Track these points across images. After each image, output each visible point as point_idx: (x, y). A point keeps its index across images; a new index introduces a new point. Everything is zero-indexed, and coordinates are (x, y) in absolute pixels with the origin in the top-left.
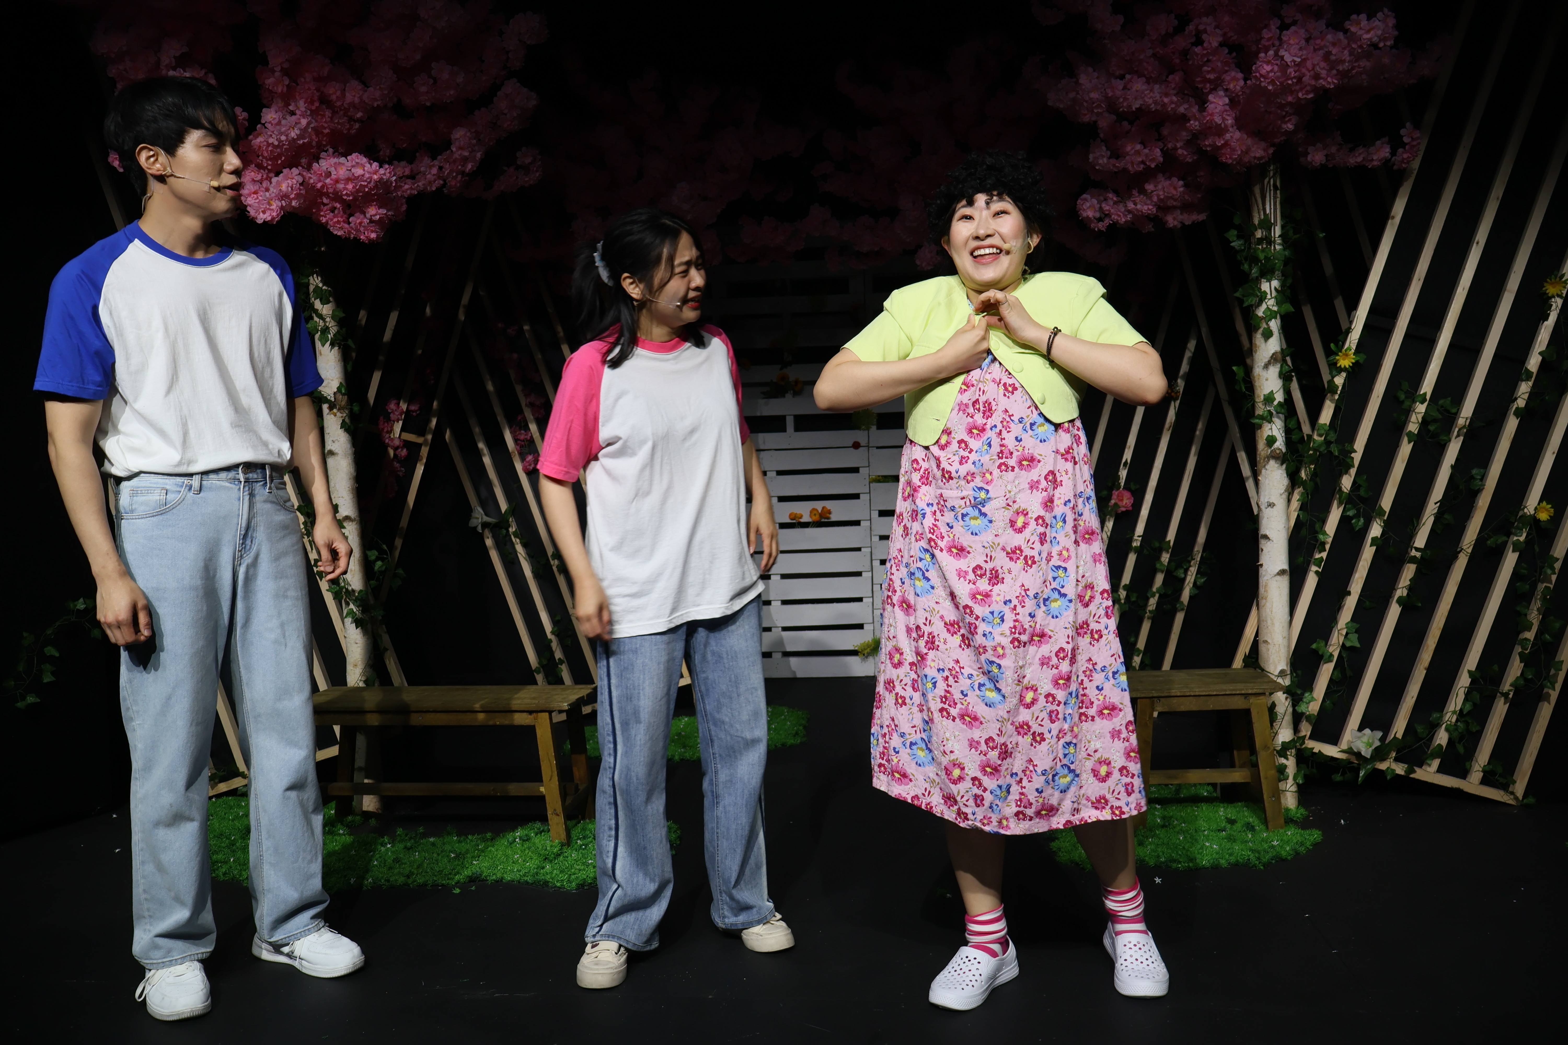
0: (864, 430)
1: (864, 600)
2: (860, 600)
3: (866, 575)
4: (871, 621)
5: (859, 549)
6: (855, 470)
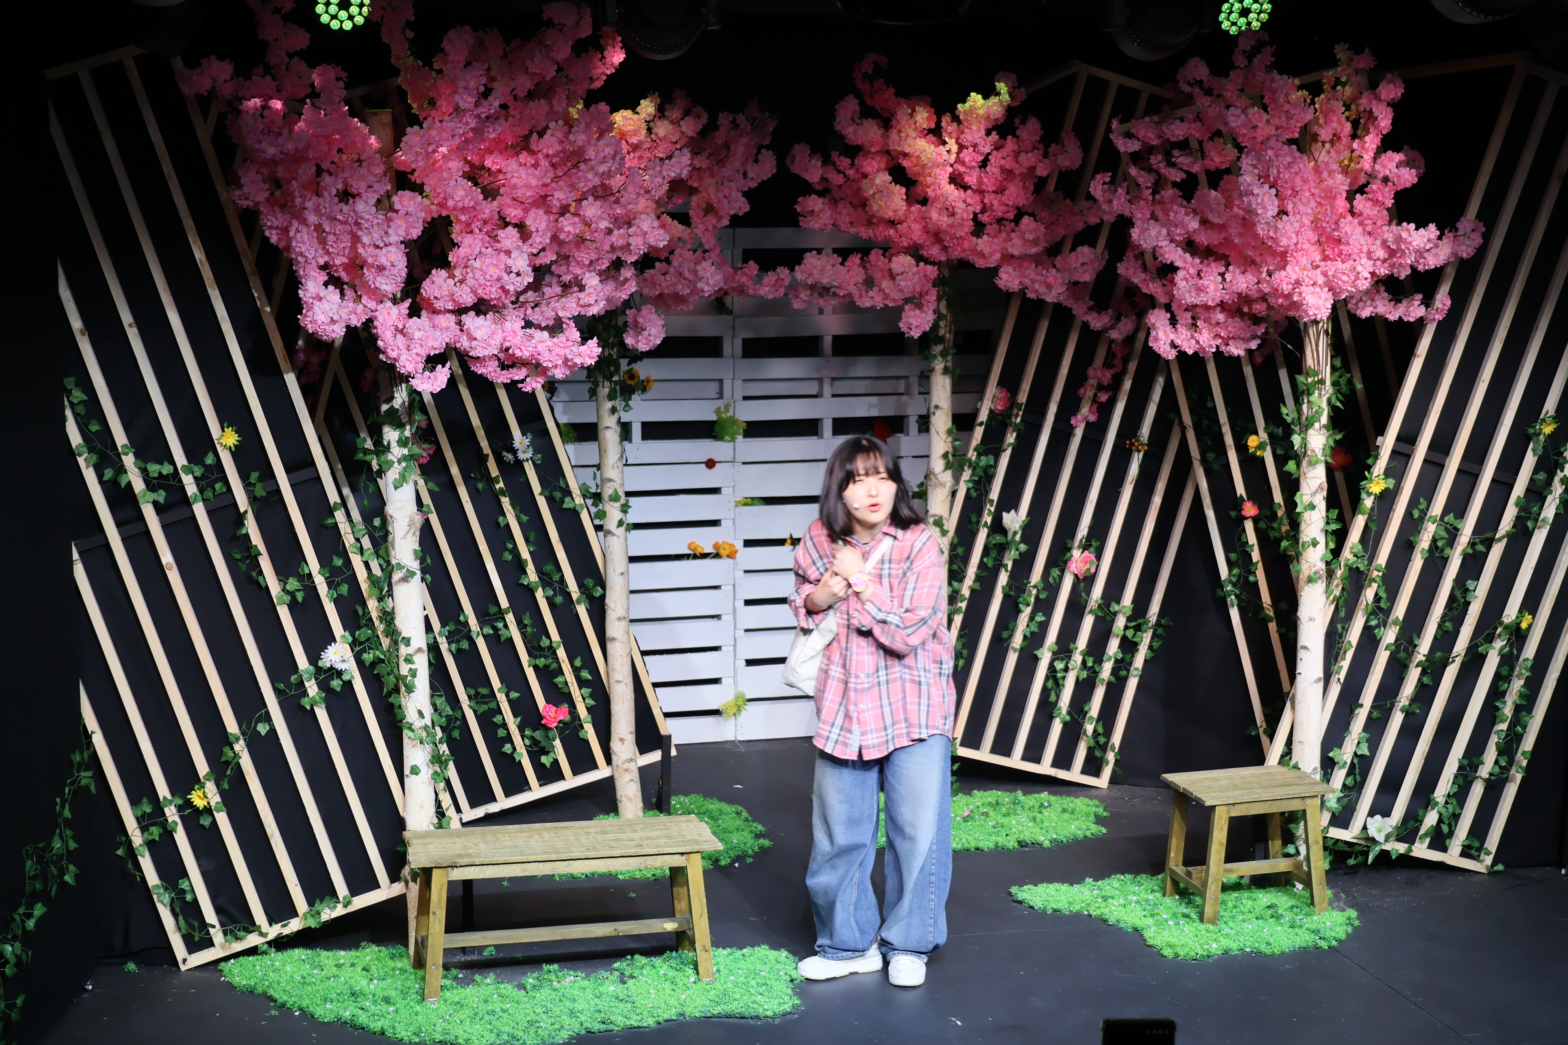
0: (729, 441)
1: (724, 649)
2: (718, 649)
3: (727, 618)
4: (732, 674)
5: (720, 587)
6: (717, 491)
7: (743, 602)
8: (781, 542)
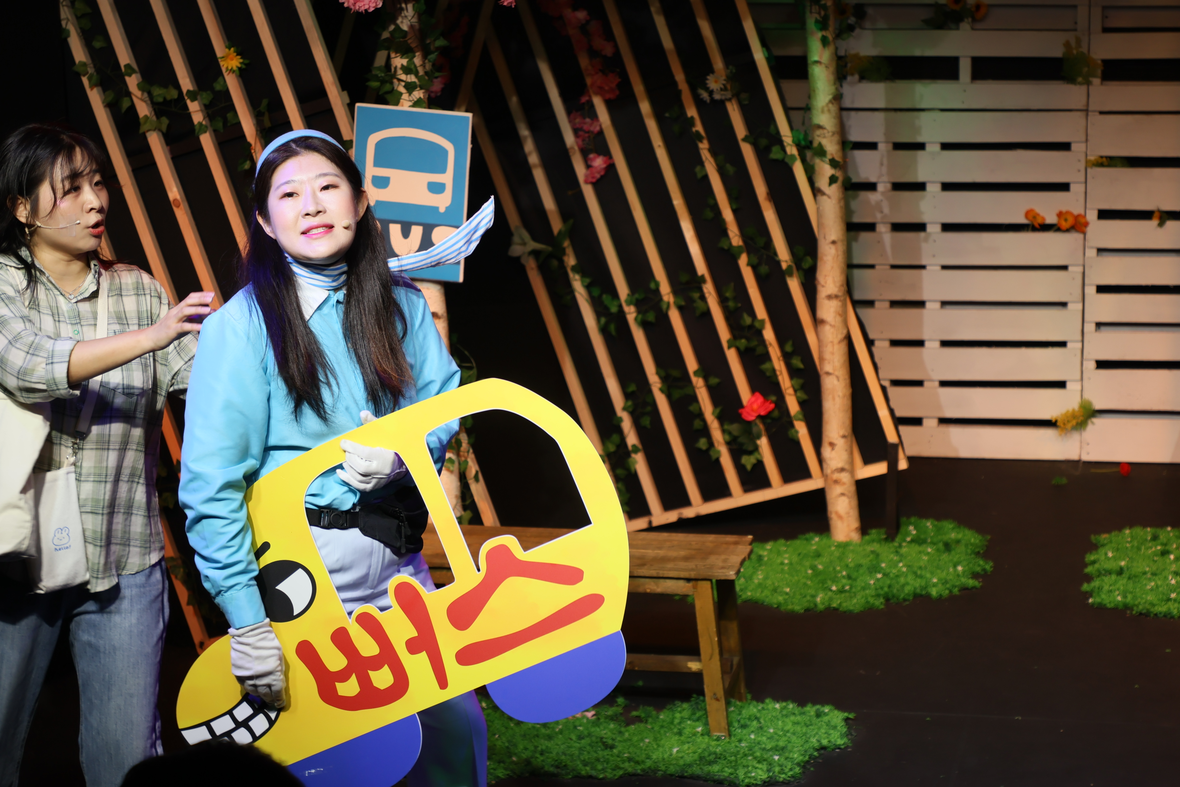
0: (1081, 84)
1: (1069, 345)
2: (1062, 344)
3: (1075, 307)
4: (1078, 377)
5: (1064, 268)
6: (1065, 146)
7: (1094, 289)
8: (1145, 215)
